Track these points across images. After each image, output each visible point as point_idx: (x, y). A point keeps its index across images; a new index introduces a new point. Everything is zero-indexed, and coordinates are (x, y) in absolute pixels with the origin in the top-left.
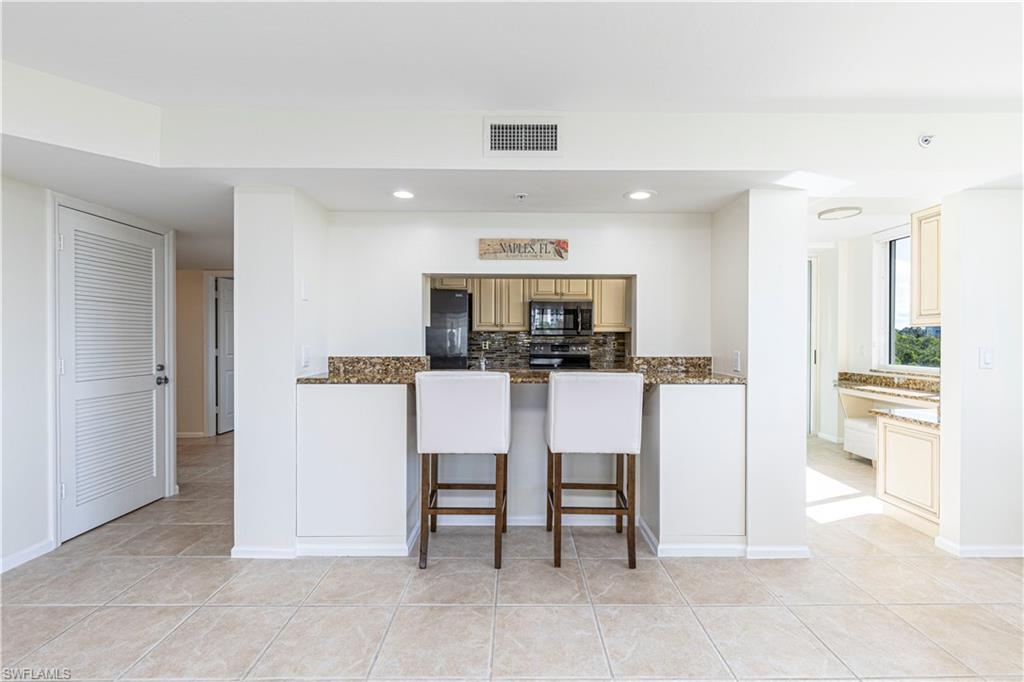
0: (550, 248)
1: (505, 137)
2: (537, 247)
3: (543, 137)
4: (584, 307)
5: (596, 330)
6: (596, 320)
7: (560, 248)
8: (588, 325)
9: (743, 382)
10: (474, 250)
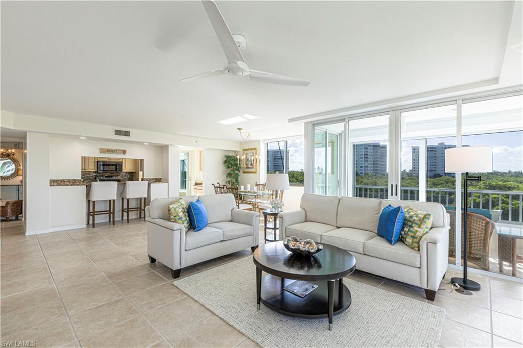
0: (121, 152)
1: (118, 133)
2: (118, 152)
3: (127, 134)
4: (120, 164)
5: (124, 171)
6: (123, 168)
7: (124, 152)
8: (121, 170)
9: (168, 183)
10: (98, 151)
